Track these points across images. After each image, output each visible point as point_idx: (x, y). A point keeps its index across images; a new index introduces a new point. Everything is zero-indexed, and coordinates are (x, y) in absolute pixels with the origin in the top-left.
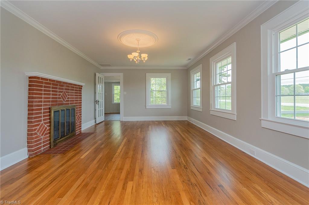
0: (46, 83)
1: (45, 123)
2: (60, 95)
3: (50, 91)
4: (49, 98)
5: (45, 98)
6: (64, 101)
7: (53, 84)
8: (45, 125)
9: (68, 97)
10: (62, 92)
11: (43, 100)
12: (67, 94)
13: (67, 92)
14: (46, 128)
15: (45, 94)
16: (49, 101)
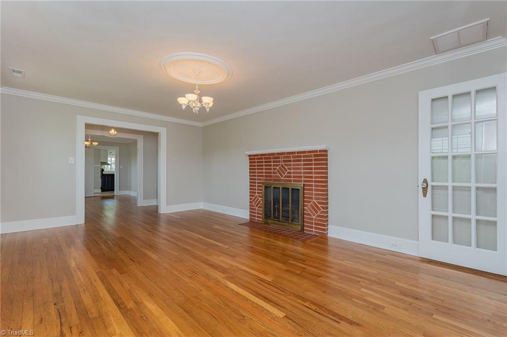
0: (258, 159)
1: (260, 197)
2: (275, 169)
3: (262, 166)
4: (262, 173)
5: (258, 173)
6: (282, 176)
7: (265, 158)
8: (260, 199)
9: (288, 171)
10: (278, 165)
11: (256, 174)
12: (286, 167)
13: (286, 165)
14: (260, 202)
15: (258, 169)
16: (263, 176)
